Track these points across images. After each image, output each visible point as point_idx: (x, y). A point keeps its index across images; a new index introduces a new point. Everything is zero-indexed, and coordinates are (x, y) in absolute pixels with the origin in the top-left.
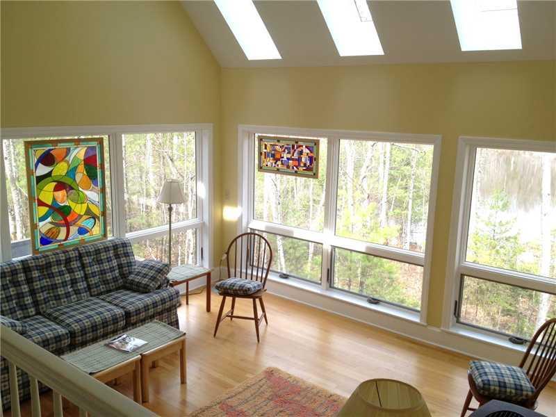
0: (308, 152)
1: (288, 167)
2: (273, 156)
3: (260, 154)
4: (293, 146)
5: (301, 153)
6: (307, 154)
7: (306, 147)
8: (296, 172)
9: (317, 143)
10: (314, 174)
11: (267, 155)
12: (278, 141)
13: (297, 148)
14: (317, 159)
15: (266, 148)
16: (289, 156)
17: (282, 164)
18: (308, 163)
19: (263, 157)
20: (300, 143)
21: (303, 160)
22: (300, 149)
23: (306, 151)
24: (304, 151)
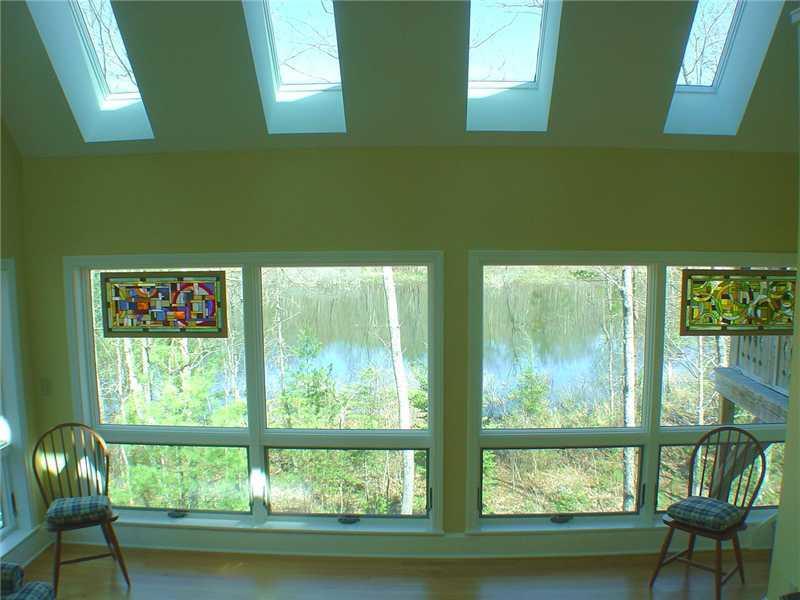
0: (205, 293)
1: (166, 323)
2: (133, 306)
3: (106, 305)
4: (174, 286)
5: (190, 296)
6: (203, 297)
7: (201, 285)
8: (183, 330)
9: (221, 277)
10: (220, 330)
11: (118, 307)
12: (143, 280)
13: (182, 288)
14: (222, 304)
15: (117, 295)
16: (167, 304)
17: (153, 319)
18: (206, 313)
19: (111, 311)
20: (187, 280)
21: (196, 308)
22: (186, 291)
23: (199, 292)
24: (196, 292)
